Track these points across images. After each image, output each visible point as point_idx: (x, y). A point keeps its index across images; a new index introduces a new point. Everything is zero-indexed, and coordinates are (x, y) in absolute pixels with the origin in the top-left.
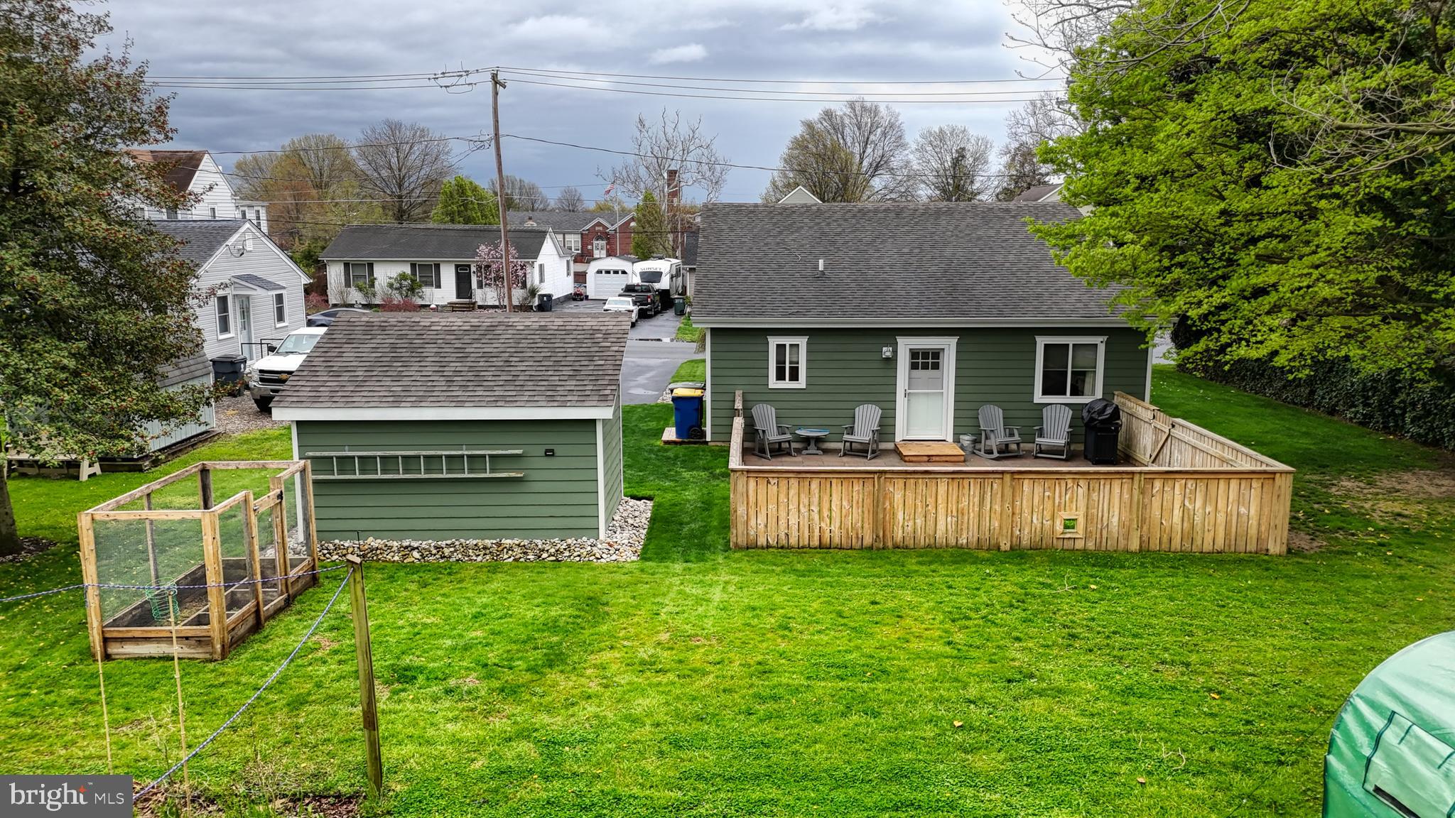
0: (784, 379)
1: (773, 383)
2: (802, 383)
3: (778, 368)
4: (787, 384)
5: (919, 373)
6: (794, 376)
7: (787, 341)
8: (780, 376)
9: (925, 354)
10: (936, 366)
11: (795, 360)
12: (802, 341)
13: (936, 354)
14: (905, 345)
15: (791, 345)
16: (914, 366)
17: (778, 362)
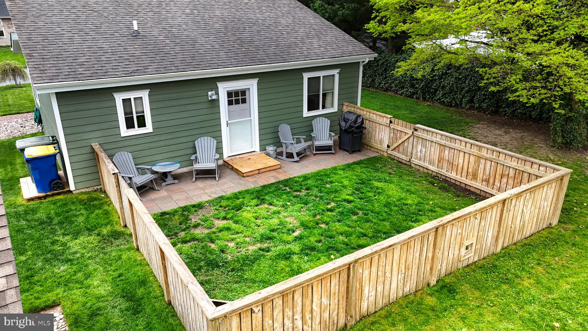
0: (134, 127)
1: (124, 132)
2: (149, 128)
3: (127, 119)
4: (137, 131)
5: (234, 107)
6: (142, 123)
7: (131, 95)
8: (130, 125)
9: (237, 93)
10: (244, 101)
11: (140, 110)
12: (145, 95)
13: (243, 92)
14: (223, 88)
15: (135, 99)
16: (230, 103)
17: (125, 114)
